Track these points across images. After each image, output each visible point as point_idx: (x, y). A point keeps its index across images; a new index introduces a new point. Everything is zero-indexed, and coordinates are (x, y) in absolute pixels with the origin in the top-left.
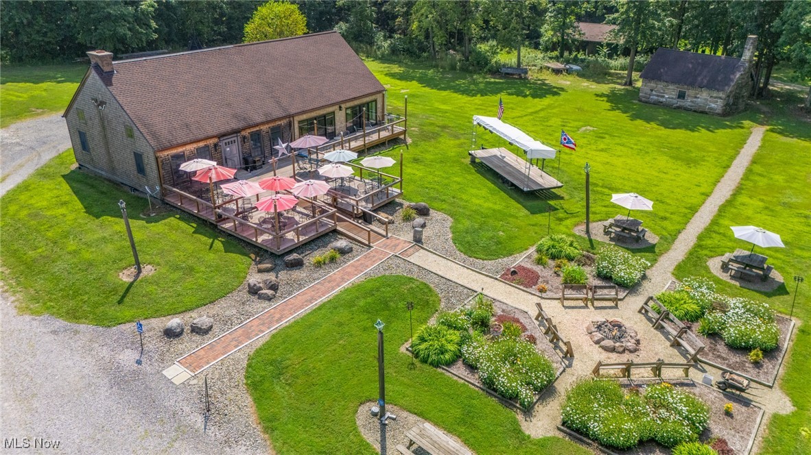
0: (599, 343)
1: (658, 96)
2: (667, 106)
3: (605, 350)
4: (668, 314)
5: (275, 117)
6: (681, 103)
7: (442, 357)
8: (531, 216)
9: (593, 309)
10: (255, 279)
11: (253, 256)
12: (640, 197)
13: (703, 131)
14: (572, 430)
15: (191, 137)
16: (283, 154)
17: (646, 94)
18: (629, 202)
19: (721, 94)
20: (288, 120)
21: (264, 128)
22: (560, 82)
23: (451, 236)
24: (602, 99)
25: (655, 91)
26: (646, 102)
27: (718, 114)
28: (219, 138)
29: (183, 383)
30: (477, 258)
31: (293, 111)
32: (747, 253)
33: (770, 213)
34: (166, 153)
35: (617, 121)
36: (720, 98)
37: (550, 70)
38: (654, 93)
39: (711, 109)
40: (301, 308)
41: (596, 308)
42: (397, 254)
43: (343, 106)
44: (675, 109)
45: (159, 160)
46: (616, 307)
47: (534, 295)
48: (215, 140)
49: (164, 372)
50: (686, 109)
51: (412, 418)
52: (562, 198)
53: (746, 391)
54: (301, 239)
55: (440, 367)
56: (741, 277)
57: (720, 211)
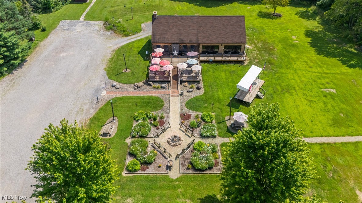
3: (167, 141)
5: (192, 42)
9: (185, 134)
15: (163, 42)
16: (175, 55)
21: (188, 44)
30: (186, 107)
31: (200, 42)
34: (155, 44)
42: (171, 95)
43: (223, 44)
47: (179, 122)
48: (171, 44)
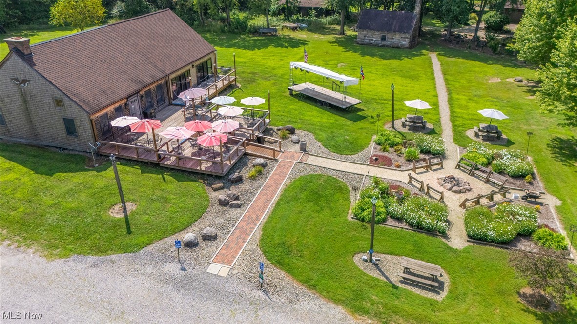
0: (451, 190)
1: (369, 40)
2: (376, 46)
3: (456, 193)
4: (477, 166)
5: (158, 78)
6: (383, 43)
7: (379, 217)
8: (355, 123)
9: (432, 172)
10: (222, 195)
11: (202, 181)
12: (422, 102)
13: (406, 58)
14: (477, 239)
15: (111, 100)
17: (361, 39)
18: (417, 104)
19: (407, 35)
20: (165, 79)
21: (152, 87)
22: (300, 36)
23: (320, 144)
24: (335, 45)
25: (367, 37)
26: (362, 44)
27: (407, 48)
28: (127, 98)
29: (228, 275)
30: (347, 155)
31: (168, 72)
32: (485, 125)
33: (474, 102)
34: (97, 115)
35: (354, 58)
36: (407, 38)
37: (289, 28)
38: (366, 38)
39: (402, 45)
40: (265, 208)
41: (434, 171)
42: (298, 161)
43: (194, 64)
44: (380, 47)
45: (93, 121)
46: (442, 168)
47: (396, 170)
48: (125, 100)
49: (208, 271)
50: (387, 47)
51: (389, 257)
52: (363, 110)
53: (540, 197)
54: (232, 163)
55: (380, 224)
56: (487, 139)
57: (449, 104)
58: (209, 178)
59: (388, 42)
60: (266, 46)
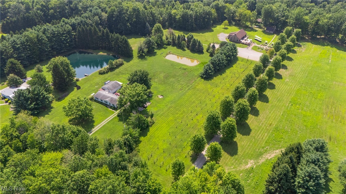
2: (268, 33)
17: (266, 31)
22: (257, 29)
24: (262, 31)
27: (272, 34)
58: (248, 45)
59: (270, 32)
60: (251, 31)
